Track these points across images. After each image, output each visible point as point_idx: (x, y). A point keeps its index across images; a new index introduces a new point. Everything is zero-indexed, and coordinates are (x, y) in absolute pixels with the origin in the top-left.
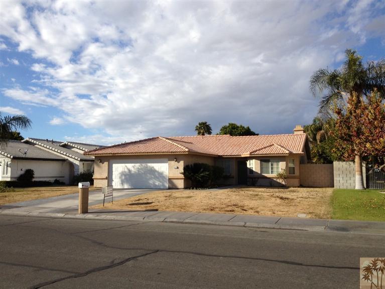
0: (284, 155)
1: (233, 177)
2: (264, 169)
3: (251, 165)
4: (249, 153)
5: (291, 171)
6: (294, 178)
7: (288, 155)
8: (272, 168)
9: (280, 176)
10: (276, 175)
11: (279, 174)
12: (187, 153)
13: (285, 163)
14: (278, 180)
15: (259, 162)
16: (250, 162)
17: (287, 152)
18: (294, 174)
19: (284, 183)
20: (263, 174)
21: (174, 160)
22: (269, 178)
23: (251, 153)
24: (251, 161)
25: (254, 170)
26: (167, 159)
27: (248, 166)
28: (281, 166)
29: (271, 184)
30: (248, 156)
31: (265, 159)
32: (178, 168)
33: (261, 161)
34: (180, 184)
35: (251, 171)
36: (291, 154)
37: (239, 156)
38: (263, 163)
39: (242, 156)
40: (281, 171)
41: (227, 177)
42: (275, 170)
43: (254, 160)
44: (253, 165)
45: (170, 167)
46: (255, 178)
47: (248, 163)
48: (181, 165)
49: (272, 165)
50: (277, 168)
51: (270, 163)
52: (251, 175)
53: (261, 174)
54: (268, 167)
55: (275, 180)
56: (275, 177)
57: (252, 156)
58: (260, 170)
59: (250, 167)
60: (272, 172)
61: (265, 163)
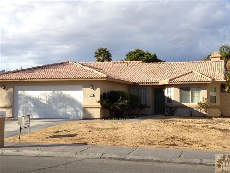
0: (206, 83)
1: (149, 107)
2: (184, 98)
3: (169, 93)
4: (168, 80)
5: (212, 99)
6: (215, 107)
7: (210, 83)
8: (192, 97)
9: (201, 105)
10: (197, 104)
11: (201, 103)
12: (105, 79)
13: (206, 91)
14: (199, 110)
15: (178, 90)
16: (168, 90)
17: (210, 79)
18: (215, 103)
19: (205, 113)
20: (183, 104)
21: (90, 88)
22: (189, 108)
23: (170, 80)
25: (172, 98)
26: (82, 86)
27: (166, 94)
28: (202, 95)
29: (191, 114)
30: (167, 83)
31: (184, 87)
32: (94, 96)
33: (181, 89)
34: (97, 113)
35: (169, 100)
36: (213, 81)
37: (157, 84)
38: (183, 91)
39: (160, 84)
40: (201, 100)
41: (143, 107)
42: (195, 99)
43: (173, 88)
44: (172, 93)
45: (85, 95)
46: (174, 107)
47: (166, 91)
48: (98, 92)
49: (192, 93)
50: (198, 97)
51: (190, 91)
52: (169, 104)
53: (180, 103)
54: (188, 96)
55: (196, 109)
56: (195, 106)
57: (171, 83)
58: (179, 99)
59: (168, 95)
60: (192, 101)
61: (185, 91)
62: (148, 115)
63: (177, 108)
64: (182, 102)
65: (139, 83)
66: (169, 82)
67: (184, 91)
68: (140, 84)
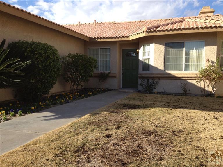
1: (115, 77)
2: (171, 62)
3: (146, 54)
4: (145, 29)
8: (187, 60)
10: (197, 72)
13: (215, 48)
15: (162, 47)
16: (144, 50)
22: (180, 78)
23: (148, 29)
24: (147, 48)
25: (152, 63)
27: (141, 57)
28: (207, 56)
29: (185, 91)
30: (143, 35)
31: (174, 42)
33: (167, 45)
35: (147, 67)
37: (126, 39)
38: (170, 49)
39: (131, 38)
40: (204, 65)
41: (105, 77)
43: (152, 45)
44: (151, 55)
46: (153, 78)
47: (141, 51)
49: (188, 53)
50: (198, 58)
51: (184, 48)
52: (145, 72)
53: (164, 70)
54: (179, 58)
55: (194, 82)
56: (195, 76)
57: (151, 34)
58: (163, 63)
59: (144, 58)
60: (187, 67)
61: (174, 50)
62: (112, 90)
63: (160, 80)
64: (168, 70)
65: (98, 38)
66: (147, 31)
67: (172, 50)
68: (99, 40)
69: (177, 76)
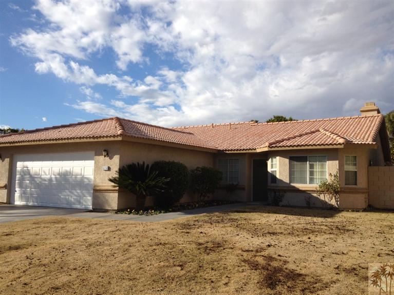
0: (335, 147)
1: (244, 189)
2: (297, 175)
3: (274, 166)
4: (267, 144)
5: (349, 178)
6: (356, 191)
7: (342, 146)
8: (312, 173)
9: (327, 188)
10: (318, 186)
11: (325, 184)
12: (120, 139)
13: (337, 162)
14: (322, 197)
15: (287, 161)
16: (272, 161)
17: (341, 141)
18: (356, 184)
19: (333, 202)
20: (292, 184)
21: (102, 154)
22: (304, 192)
23: (271, 144)
24: (274, 160)
25: (278, 176)
27: (269, 169)
28: (329, 170)
29: (308, 203)
30: (266, 149)
31: (298, 156)
32: (109, 169)
33: (292, 159)
35: (274, 178)
36: (348, 144)
37: (253, 151)
38: (295, 163)
39: (258, 151)
41: (232, 188)
42: (317, 176)
43: (278, 158)
44: (277, 167)
45: (96, 168)
46: (279, 191)
47: (269, 162)
48: (116, 162)
49: (312, 167)
50: (322, 173)
51: (308, 162)
52: (273, 185)
53: (290, 183)
54: (305, 171)
55: (315, 195)
56: (315, 189)
57: (273, 149)
58: (288, 176)
59: (272, 170)
60: (312, 181)
61: (299, 163)
62: (239, 202)
63: (285, 192)
64: (294, 183)
65: (226, 150)
66: (269, 146)
67: (297, 163)
68: (227, 152)
69: (301, 189)
